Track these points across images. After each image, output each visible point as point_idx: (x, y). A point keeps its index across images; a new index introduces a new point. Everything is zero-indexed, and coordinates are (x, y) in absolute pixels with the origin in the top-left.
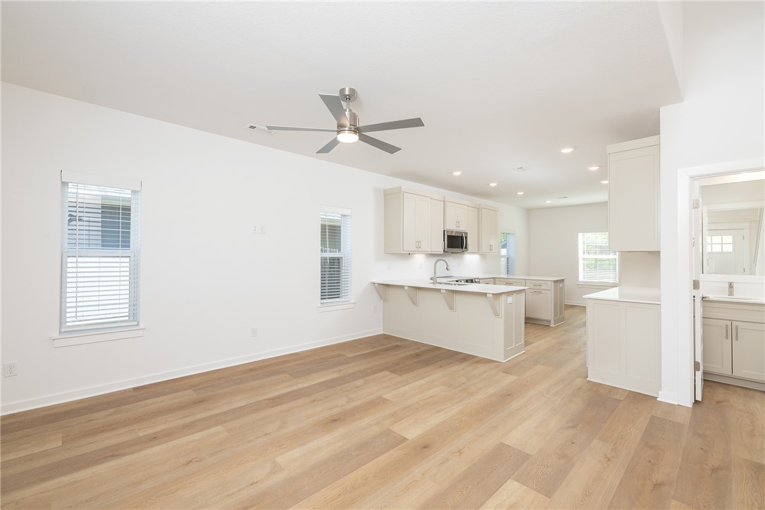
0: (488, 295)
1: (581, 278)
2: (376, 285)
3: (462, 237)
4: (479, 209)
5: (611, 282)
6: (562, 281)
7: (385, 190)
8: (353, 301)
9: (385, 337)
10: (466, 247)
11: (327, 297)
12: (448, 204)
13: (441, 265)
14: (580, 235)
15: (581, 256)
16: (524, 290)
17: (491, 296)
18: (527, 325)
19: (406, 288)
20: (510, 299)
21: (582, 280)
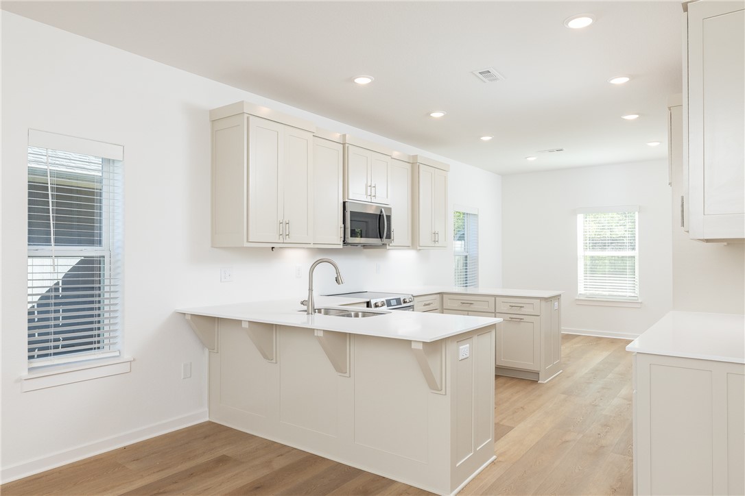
0: (414, 346)
1: (581, 290)
2: (189, 317)
3: (380, 216)
4: (414, 165)
5: (628, 294)
6: (558, 297)
7: (212, 112)
8: (127, 356)
9: (211, 432)
10: (389, 237)
11: (52, 351)
12: (352, 150)
13: (324, 273)
14: (580, 217)
15: (581, 252)
16: (493, 326)
17: (420, 347)
18: (501, 380)
19: (245, 325)
20: (464, 349)
21: (583, 292)
